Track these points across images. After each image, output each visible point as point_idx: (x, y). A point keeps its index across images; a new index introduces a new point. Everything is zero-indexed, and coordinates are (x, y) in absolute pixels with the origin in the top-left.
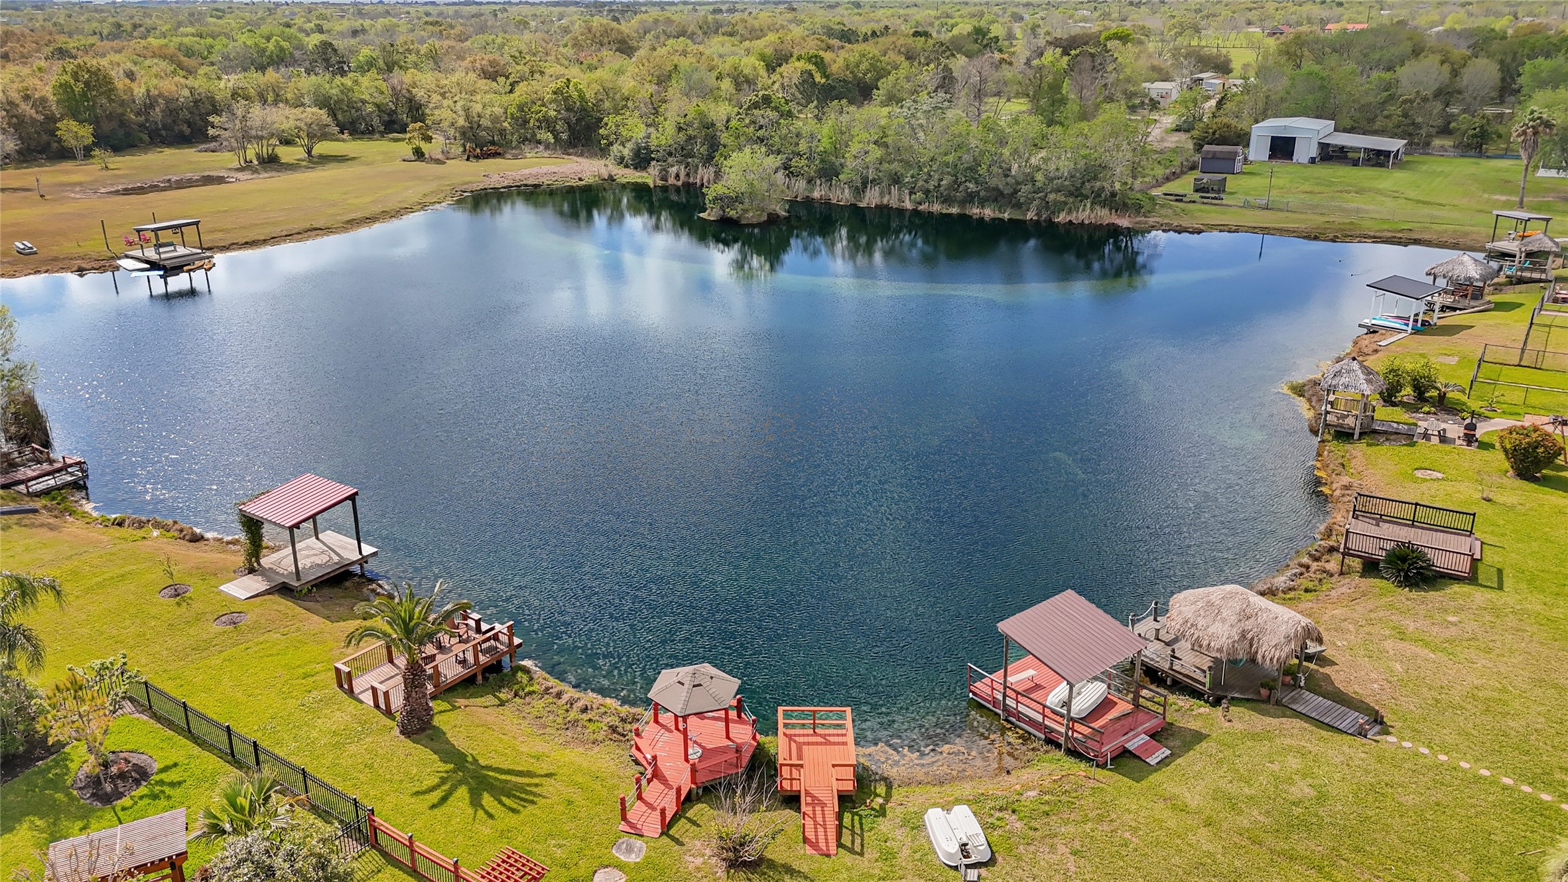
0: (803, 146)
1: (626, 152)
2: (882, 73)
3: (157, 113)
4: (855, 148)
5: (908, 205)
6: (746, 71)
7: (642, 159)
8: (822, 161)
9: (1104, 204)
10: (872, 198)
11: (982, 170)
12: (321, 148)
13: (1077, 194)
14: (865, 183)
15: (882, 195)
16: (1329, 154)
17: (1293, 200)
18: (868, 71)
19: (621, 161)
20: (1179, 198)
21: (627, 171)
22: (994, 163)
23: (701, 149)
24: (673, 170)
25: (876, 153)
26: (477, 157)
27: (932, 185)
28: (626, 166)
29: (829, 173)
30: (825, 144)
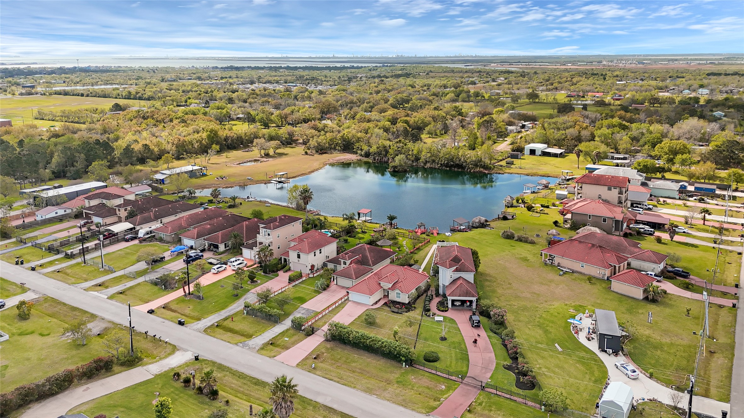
0: (410, 153)
1: (363, 153)
2: (426, 125)
3: (229, 141)
4: (423, 153)
5: (437, 167)
6: (387, 126)
7: (367, 155)
8: (415, 156)
9: (482, 168)
10: (428, 165)
11: (454, 159)
12: (279, 151)
13: (476, 165)
14: (426, 162)
15: (431, 165)
16: (545, 154)
17: (527, 166)
18: (421, 123)
19: (361, 155)
20: (501, 166)
21: (363, 158)
22: (457, 158)
23: (384, 153)
24: (377, 158)
25: (429, 155)
26: (321, 154)
27: (443, 162)
28: (363, 157)
29: (417, 159)
30: (415, 152)
